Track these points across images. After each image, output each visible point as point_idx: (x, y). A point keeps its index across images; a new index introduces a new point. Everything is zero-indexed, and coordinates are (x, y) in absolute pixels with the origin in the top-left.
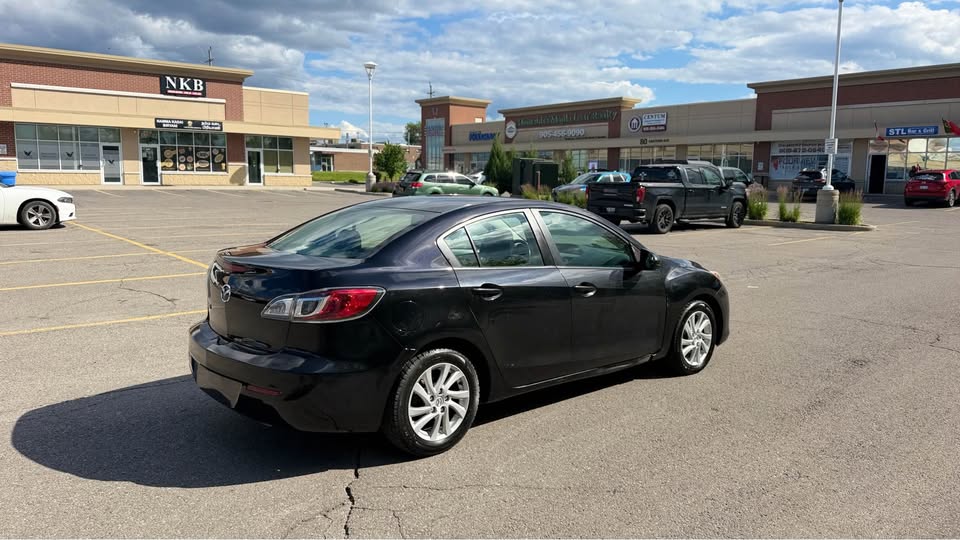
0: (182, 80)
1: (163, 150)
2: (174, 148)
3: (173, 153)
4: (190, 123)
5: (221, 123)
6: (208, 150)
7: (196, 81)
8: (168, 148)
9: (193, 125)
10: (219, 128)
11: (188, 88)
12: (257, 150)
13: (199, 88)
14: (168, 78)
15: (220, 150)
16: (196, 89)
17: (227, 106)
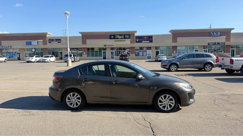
0: (215, 33)
1: (209, 50)
2: (211, 50)
3: (211, 51)
4: (216, 43)
5: (225, 43)
6: (220, 50)
7: (218, 33)
8: (210, 50)
9: (217, 44)
10: (224, 44)
11: (216, 35)
12: (234, 49)
13: (219, 34)
14: (211, 33)
15: (223, 49)
16: (218, 34)
17: (226, 38)
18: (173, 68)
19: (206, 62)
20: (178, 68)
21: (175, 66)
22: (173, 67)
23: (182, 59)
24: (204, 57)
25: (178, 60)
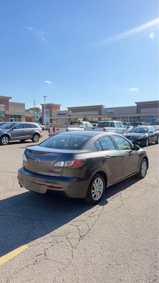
5: (5, 112)
12: (12, 119)
17: (5, 106)
18: (4, 141)
19: (34, 133)
20: (9, 140)
21: (7, 138)
22: (4, 139)
23: (13, 129)
24: (32, 127)
25: (9, 131)
